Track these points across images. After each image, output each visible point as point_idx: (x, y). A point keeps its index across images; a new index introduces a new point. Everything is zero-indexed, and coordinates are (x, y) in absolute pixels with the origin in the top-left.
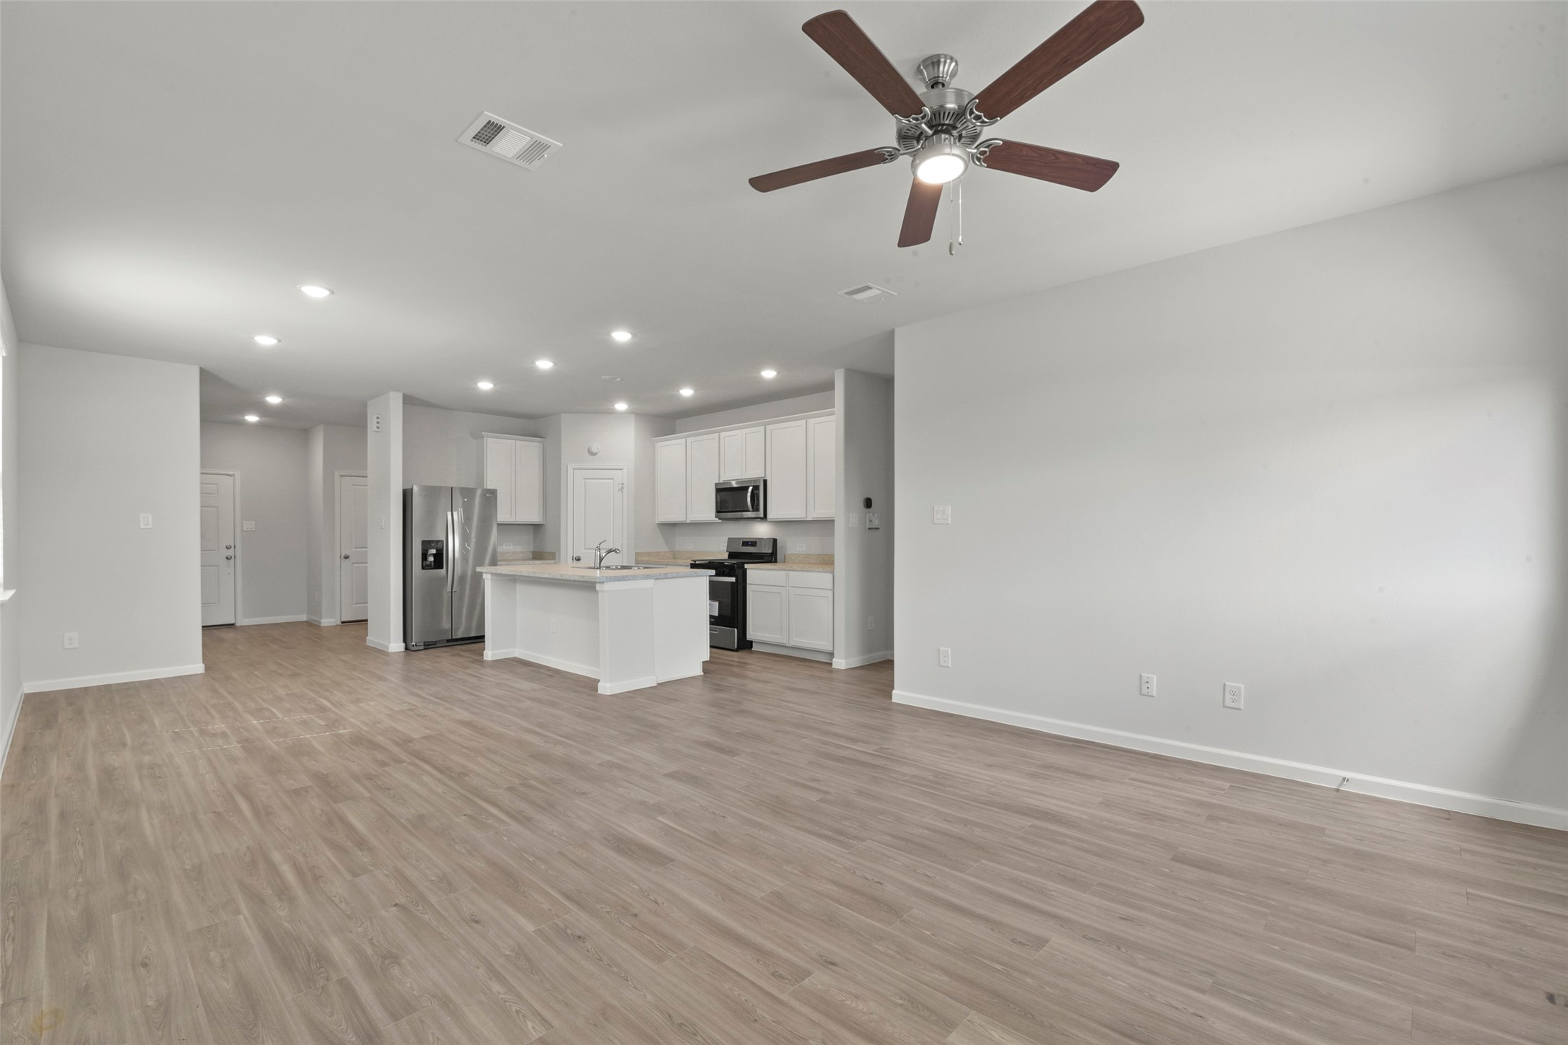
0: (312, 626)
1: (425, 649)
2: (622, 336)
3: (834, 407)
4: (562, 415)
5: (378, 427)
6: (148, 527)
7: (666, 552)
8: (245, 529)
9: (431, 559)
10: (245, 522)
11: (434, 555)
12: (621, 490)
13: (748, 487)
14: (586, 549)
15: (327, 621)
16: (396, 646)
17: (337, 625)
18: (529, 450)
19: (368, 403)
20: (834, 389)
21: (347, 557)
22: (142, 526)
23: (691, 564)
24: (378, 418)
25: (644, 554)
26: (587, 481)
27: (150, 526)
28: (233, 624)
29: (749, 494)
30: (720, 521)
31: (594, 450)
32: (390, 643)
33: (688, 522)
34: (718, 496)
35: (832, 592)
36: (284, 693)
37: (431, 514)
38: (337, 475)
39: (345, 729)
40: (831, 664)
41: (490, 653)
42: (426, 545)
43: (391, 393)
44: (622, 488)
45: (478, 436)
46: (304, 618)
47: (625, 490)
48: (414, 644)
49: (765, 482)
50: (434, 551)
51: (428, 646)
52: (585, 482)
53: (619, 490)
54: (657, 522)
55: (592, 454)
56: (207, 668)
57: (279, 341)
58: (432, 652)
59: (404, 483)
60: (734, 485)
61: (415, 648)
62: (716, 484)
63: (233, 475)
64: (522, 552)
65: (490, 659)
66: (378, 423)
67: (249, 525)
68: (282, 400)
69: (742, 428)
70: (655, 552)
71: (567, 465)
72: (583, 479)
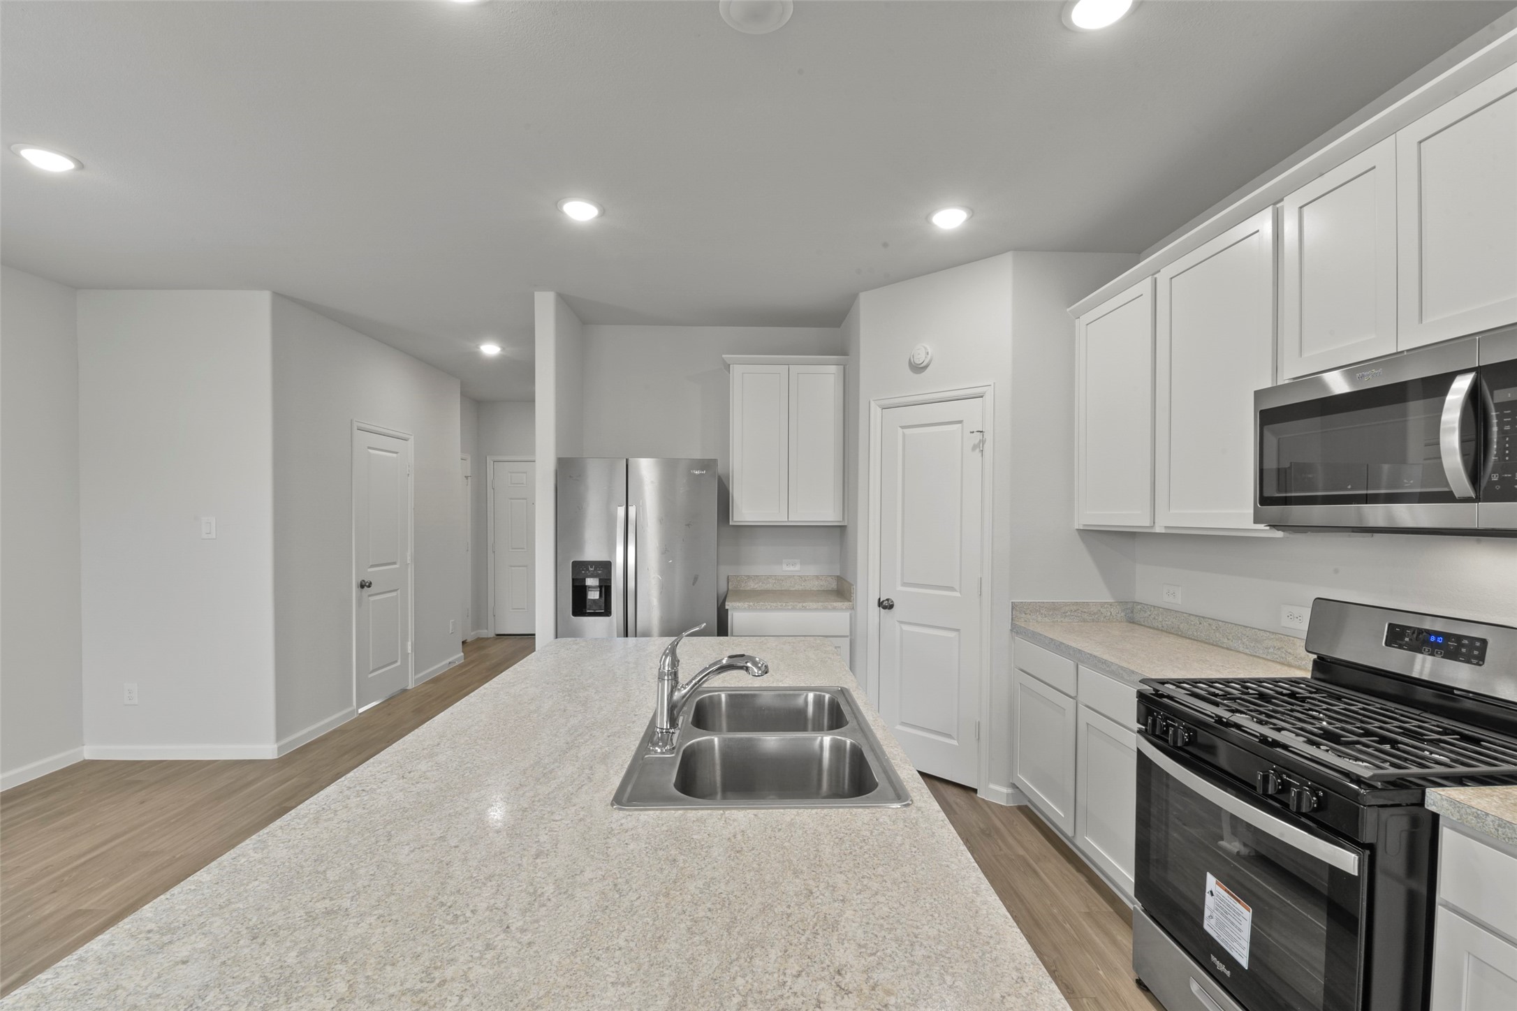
4: (864, 296)
7: (1102, 605)
9: (594, 596)
12: (980, 447)
14: (904, 584)
25: (1036, 608)
26: (910, 430)
30: (1279, 534)
31: (920, 358)
33: (1158, 530)
34: (1271, 440)
42: (579, 568)
43: (537, 294)
44: (983, 441)
47: (988, 447)
50: (594, 582)
52: (904, 435)
53: (974, 448)
54: (1079, 523)
55: (918, 368)
60: (1338, 385)
62: (1259, 395)
64: (817, 577)
68: (503, 349)
69: (1392, 128)
70: (1066, 604)
71: (870, 402)
72: (903, 427)
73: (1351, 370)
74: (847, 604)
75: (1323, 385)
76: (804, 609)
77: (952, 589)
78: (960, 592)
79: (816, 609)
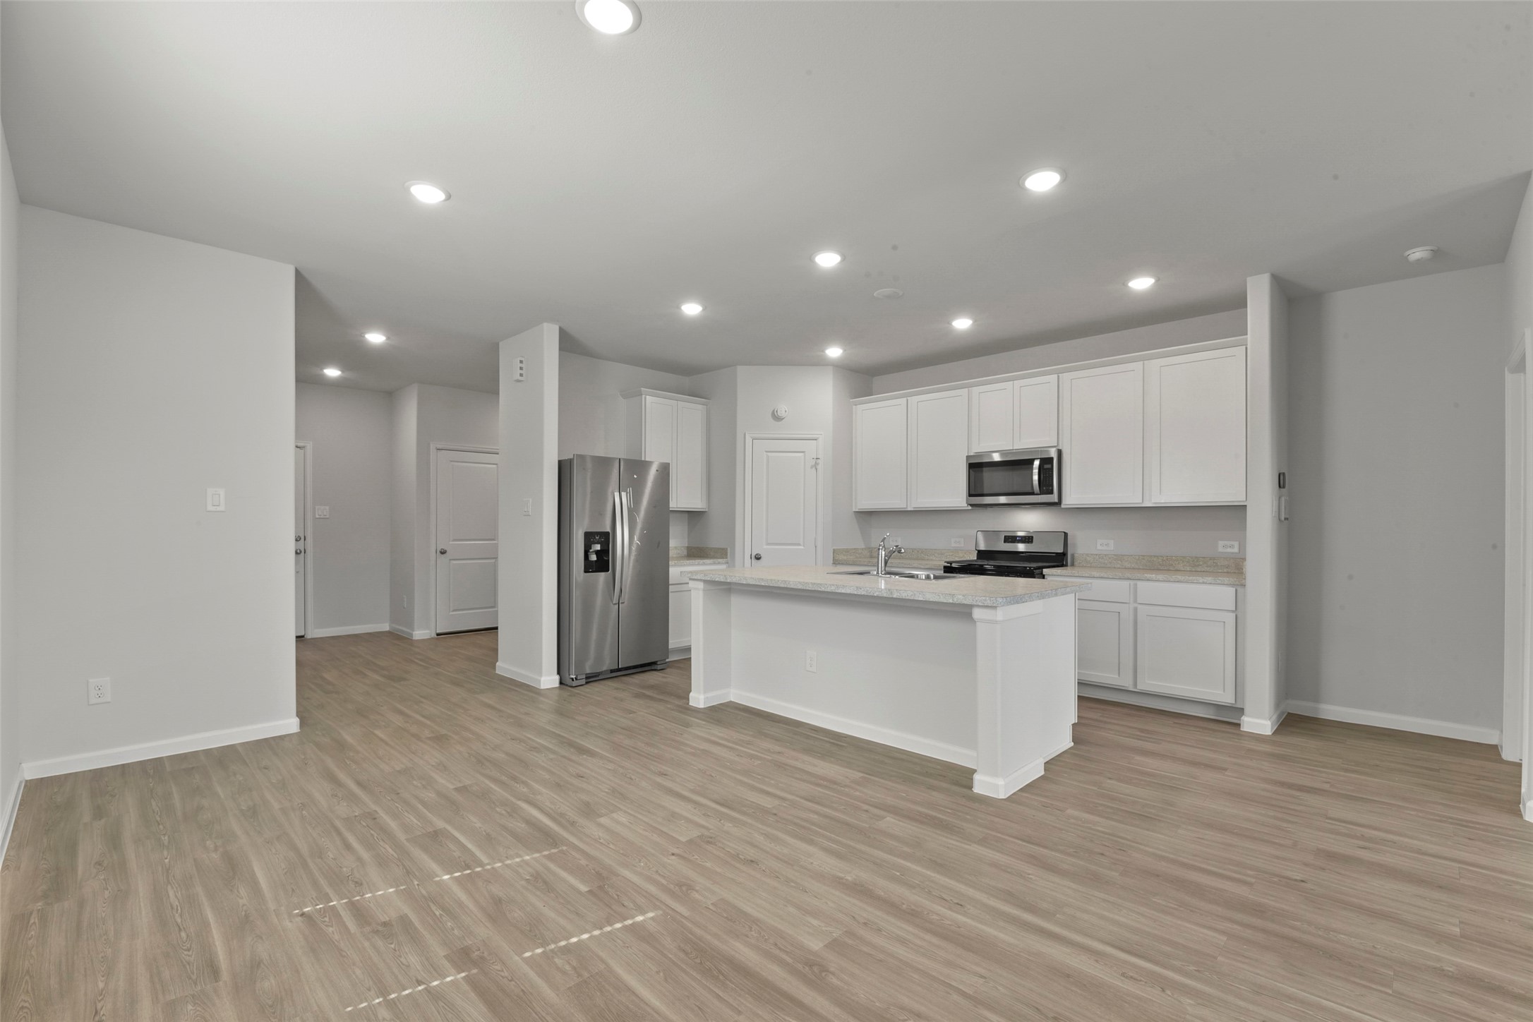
0: (397, 639)
1: (587, 683)
2: (1043, 182)
3: (1247, 334)
4: (740, 368)
5: (521, 375)
6: (219, 509)
8: (317, 516)
9: (593, 558)
10: (317, 507)
11: (597, 552)
12: (815, 466)
13: (1031, 462)
14: (768, 544)
15: (421, 633)
16: (549, 680)
17: (432, 638)
18: (692, 412)
19: (501, 344)
20: (1245, 306)
21: (443, 552)
22: (210, 508)
23: (945, 567)
24: (521, 362)
25: (843, 550)
26: (769, 454)
27: (222, 508)
28: (303, 636)
29: (1036, 471)
30: (974, 508)
31: (781, 413)
32: (541, 676)
33: (909, 509)
34: (971, 474)
35: (1233, 615)
36: (452, 787)
37: (600, 494)
38: (433, 447)
39: (643, 912)
40: (1238, 725)
41: (702, 697)
42: (589, 537)
43: (545, 325)
44: (816, 464)
45: (632, 393)
46: (385, 627)
47: (819, 467)
48: (574, 677)
49: (1060, 453)
50: (598, 547)
51: (591, 678)
52: (768, 457)
53: (812, 467)
54: (854, 510)
55: (776, 418)
56: (303, 724)
57: (449, 197)
58: (596, 688)
59: (559, 455)
60: (997, 457)
61: (575, 683)
62: (967, 457)
63: (304, 447)
64: (676, 548)
65: (701, 705)
66: (521, 368)
67: (323, 511)
68: (388, 338)
69: (1013, 379)
70: (852, 549)
71: (745, 434)
72: (766, 452)
73: (1002, 452)
74: (724, 560)
75: (992, 457)
76: (704, 564)
77: (799, 545)
78: (804, 546)
79: (710, 564)
